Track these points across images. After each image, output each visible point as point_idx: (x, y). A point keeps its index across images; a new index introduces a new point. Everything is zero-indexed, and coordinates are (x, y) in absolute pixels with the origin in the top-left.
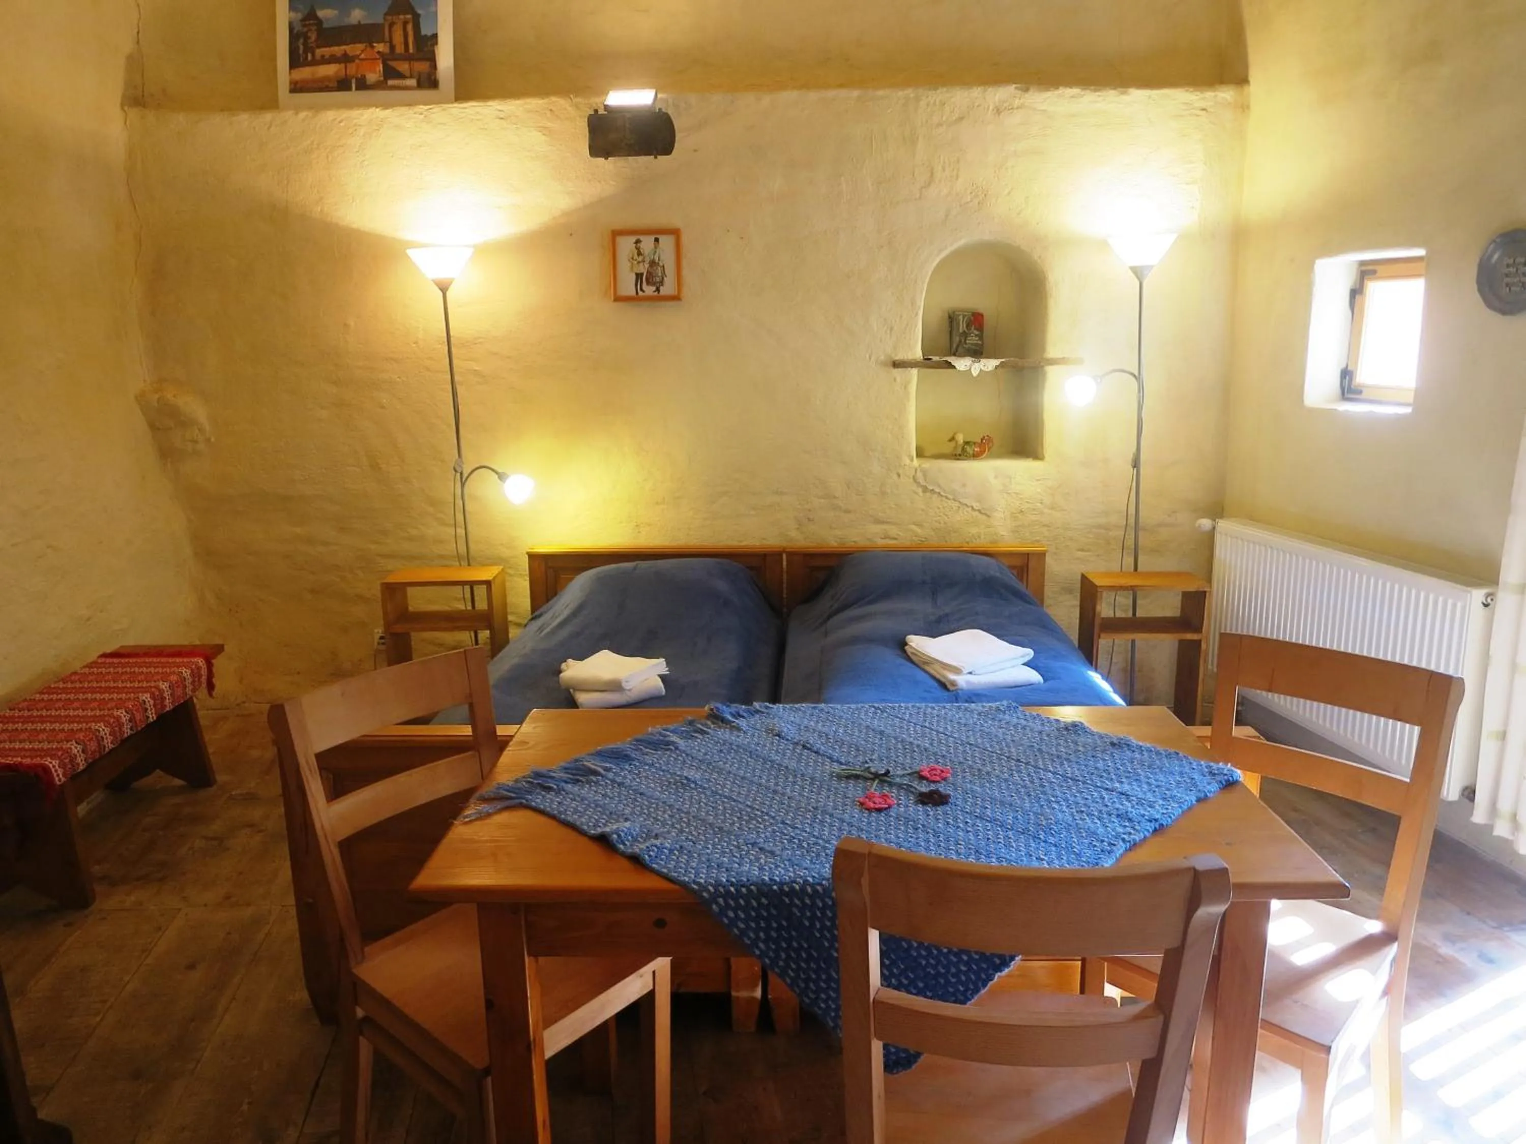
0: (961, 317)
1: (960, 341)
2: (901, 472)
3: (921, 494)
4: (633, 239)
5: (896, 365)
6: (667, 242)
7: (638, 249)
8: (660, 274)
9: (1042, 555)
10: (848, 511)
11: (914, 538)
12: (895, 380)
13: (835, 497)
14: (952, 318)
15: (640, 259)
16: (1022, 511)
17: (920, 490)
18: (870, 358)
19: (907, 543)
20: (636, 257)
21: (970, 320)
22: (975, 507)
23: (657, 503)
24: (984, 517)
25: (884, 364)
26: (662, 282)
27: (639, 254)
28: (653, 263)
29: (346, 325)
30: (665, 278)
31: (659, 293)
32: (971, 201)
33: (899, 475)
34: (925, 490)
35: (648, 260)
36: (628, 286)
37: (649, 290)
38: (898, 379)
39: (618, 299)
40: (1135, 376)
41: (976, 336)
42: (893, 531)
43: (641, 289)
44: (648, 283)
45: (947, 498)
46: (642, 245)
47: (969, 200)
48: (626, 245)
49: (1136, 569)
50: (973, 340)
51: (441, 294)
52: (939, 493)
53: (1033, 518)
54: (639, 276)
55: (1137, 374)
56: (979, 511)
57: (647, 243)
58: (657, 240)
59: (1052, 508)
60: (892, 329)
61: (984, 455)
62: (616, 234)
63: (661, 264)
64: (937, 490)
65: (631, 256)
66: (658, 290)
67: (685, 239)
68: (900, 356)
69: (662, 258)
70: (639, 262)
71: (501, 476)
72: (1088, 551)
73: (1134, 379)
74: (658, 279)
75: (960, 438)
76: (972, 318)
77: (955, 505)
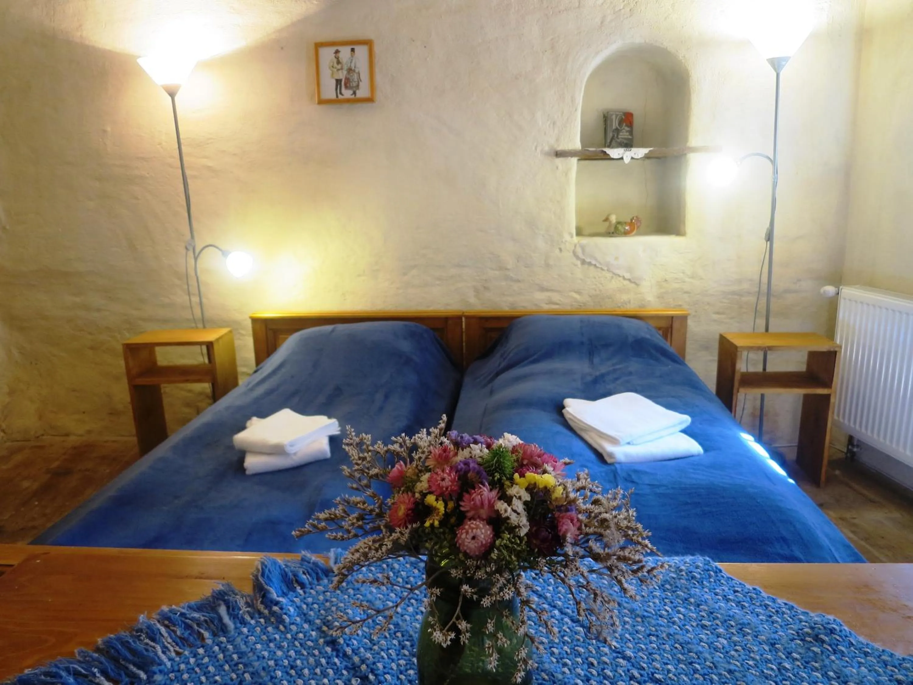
0: (614, 117)
1: (613, 136)
2: (562, 246)
3: (580, 266)
4: (333, 49)
5: (559, 154)
6: (362, 51)
7: (337, 58)
8: (356, 80)
9: (684, 318)
10: (518, 281)
11: (574, 303)
12: (557, 168)
13: (507, 269)
14: (606, 118)
15: (339, 67)
16: (666, 280)
17: (579, 263)
18: (536, 149)
19: (568, 308)
20: (335, 65)
21: (622, 118)
22: (626, 277)
23: (359, 276)
24: (633, 285)
25: (548, 154)
26: (358, 86)
27: (339, 62)
28: (350, 70)
29: (105, 131)
30: (361, 83)
31: (355, 96)
32: (623, 8)
33: (561, 250)
34: (583, 262)
35: (345, 67)
36: (329, 92)
37: (347, 94)
38: (560, 167)
39: (321, 102)
40: (769, 158)
41: (627, 131)
42: (556, 297)
43: (341, 93)
44: (346, 87)
45: (602, 269)
46: (341, 55)
47: (622, 8)
48: (327, 54)
49: (767, 330)
50: (624, 134)
51: (169, 98)
52: (595, 265)
53: (677, 286)
54: (338, 82)
55: (772, 158)
56: (629, 280)
57: (345, 52)
58: (353, 50)
59: (692, 277)
60: (554, 123)
61: (634, 233)
62: (318, 46)
63: (357, 71)
64: (594, 262)
65: (332, 64)
66: (354, 93)
67: (377, 49)
68: (563, 146)
69: (358, 65)
70: (338, 70)
71: (225, 253)
72: (722, 313)
73: (768, 162)
74: (355, 84)
75: (613, 219)
76: (623, 117)
77: (609, 275)
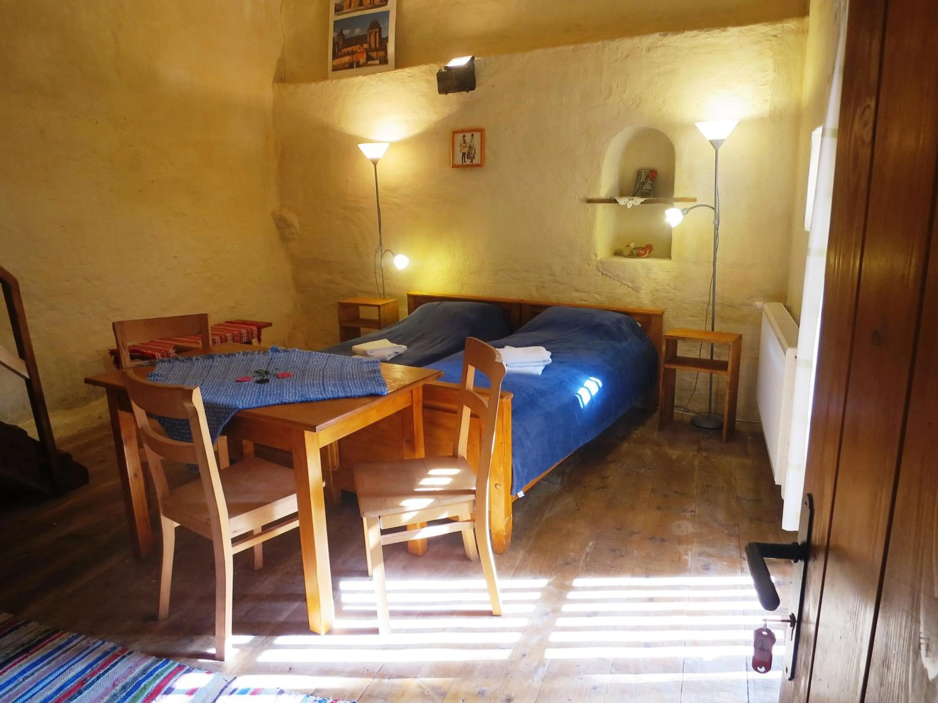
0: (643, 174)
1: (639, 188)
2: (590, 262)
3: (600, 276)
4: (462, 135)
5: (590, 201)
6: (477, 135)
7: (464, 140)
8: (473, 153)
10: (562, 284)
11: (596, 301)
12: (588, 210)
13: (556, 276)
15: (465, 145)
16: (657, 290)
17: (600, 274)
18: (575, 197)
19: (593, 304)
20: (463, 144)
22: (629, 286)
23: (471, 274)
24: (635, 292)
25: (582, 201)
26: (474, 157)
27: (465, 143)
28: (470, 147)
29: (348, 181)
30: (476, 155)
31: (472, 163)
33: (589, 265)
34: (603, 274)
35: (468, 145)
36: (459, 161)
37: (468, 162)
38: (590, 210)
39: (454, 166)
40: (712, 208)
42: (585, 296)
43: (465, 161)
44: (468, 158)
45: (614, 280)
46: (466, 138)
47: (631, 104)
48: (459, 137)
50: (648, 186)
51: (373, 165)
52: (610, 276)
53: (664, 294)
54: (464, 154)
55: (714, 207)
56: (632, 288)
57: (468, 136)
58: (472, 135)
59: (675, 289)
60: (587, 181)
61: (645, 256)
62: (455, 133)
63: (474, 147)
64: (609, 274)
65: (461, 144)
66: (472, 161)
67: (487, 134)
68: (591, 196)
69: (474, 144)
70: (464, 147)
72: (697, 317)
74: (472, 156)
75: (632, 245)
76: (650, 174)
77: (619, 284)
